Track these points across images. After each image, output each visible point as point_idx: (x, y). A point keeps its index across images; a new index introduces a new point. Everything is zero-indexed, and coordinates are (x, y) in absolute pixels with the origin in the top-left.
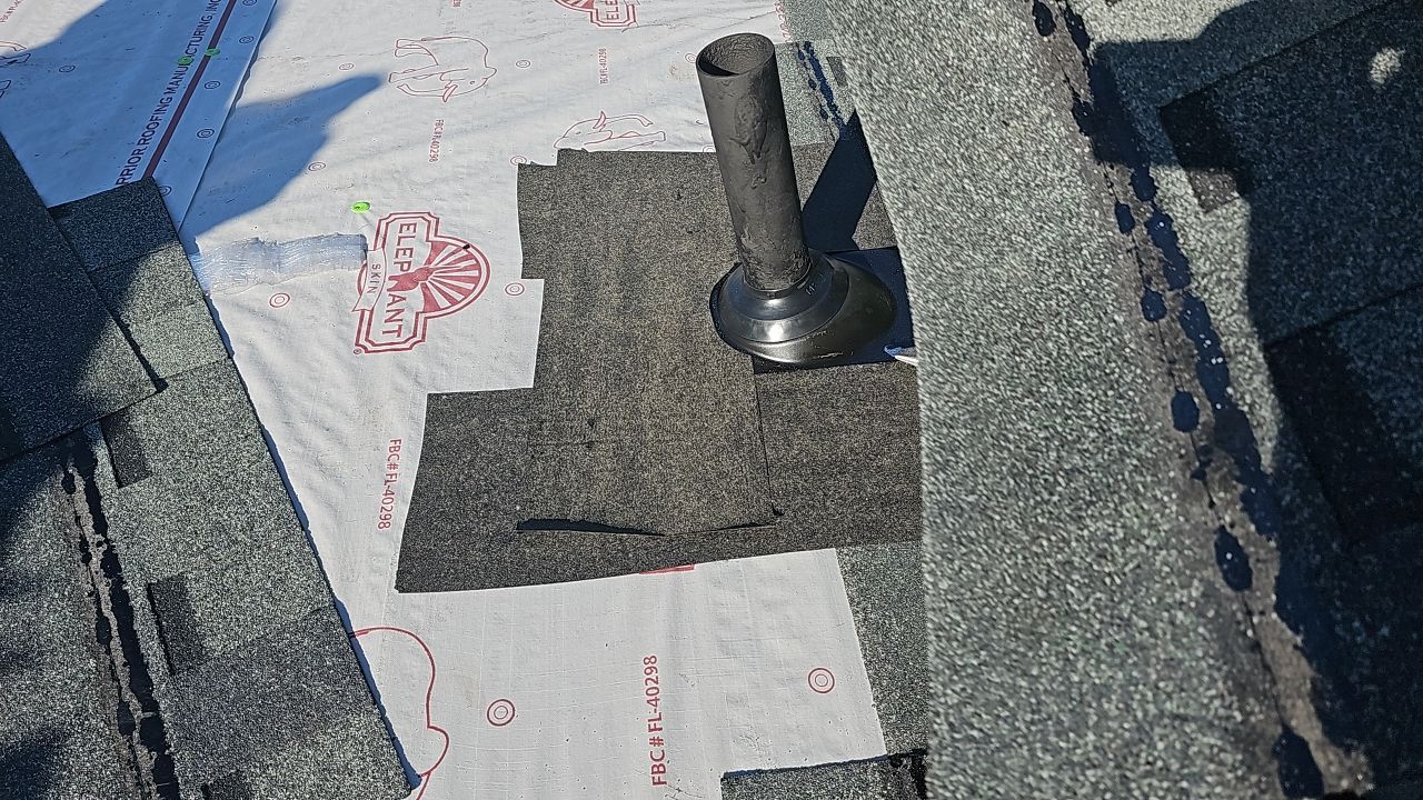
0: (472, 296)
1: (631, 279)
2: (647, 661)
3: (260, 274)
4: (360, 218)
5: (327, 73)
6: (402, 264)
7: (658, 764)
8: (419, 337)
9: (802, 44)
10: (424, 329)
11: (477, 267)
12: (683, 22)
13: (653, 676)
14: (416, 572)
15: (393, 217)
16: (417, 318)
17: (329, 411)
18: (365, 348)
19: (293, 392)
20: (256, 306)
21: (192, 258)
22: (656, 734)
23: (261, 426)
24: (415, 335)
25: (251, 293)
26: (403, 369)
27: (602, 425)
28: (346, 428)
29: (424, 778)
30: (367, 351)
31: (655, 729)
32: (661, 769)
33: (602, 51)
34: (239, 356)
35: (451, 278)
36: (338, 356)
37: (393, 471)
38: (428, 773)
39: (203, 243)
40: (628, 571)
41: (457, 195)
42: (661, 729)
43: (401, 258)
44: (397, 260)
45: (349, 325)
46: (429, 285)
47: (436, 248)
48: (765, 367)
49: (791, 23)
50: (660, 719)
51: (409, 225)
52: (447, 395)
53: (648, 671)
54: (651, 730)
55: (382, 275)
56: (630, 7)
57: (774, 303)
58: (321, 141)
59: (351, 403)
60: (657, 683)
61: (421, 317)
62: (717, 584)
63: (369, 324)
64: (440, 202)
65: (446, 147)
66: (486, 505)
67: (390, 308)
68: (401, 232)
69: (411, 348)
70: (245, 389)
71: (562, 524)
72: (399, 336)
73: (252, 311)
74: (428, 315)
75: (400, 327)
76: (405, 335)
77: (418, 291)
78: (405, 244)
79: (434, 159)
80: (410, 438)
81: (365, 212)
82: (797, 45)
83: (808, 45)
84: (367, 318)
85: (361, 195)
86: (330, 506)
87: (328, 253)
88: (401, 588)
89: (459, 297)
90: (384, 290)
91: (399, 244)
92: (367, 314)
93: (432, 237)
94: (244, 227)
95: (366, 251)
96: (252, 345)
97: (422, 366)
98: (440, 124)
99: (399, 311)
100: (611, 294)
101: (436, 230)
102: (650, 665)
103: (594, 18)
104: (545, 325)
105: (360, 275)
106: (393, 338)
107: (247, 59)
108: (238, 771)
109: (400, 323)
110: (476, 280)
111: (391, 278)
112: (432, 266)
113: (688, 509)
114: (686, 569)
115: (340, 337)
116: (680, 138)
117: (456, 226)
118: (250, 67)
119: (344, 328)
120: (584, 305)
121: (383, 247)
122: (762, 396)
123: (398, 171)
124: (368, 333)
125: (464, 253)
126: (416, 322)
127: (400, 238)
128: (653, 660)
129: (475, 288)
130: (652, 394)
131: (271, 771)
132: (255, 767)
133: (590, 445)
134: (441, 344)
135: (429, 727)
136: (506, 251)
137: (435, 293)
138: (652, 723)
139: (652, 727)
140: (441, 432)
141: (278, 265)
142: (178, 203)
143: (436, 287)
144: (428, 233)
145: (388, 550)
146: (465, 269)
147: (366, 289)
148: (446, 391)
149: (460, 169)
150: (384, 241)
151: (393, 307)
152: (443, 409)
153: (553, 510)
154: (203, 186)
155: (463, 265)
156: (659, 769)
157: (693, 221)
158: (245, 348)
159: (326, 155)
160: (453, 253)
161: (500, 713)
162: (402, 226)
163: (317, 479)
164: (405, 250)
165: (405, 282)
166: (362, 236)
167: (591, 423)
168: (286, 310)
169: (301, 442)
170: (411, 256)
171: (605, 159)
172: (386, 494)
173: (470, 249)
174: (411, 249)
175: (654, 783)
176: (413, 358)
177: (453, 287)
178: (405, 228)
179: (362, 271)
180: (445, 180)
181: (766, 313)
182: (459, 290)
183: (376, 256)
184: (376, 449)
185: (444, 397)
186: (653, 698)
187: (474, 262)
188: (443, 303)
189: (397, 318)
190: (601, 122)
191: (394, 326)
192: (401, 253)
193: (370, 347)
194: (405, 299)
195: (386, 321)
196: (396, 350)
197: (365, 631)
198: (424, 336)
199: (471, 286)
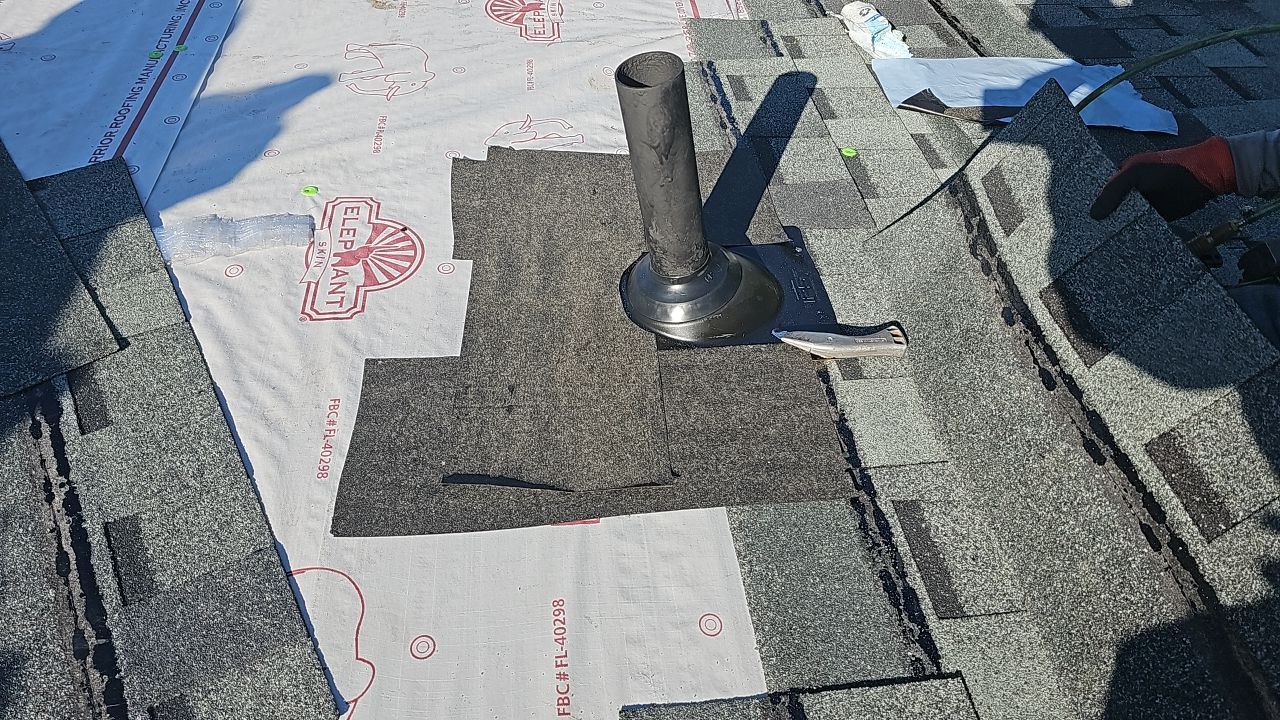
0: (407, 274)
1: (549, 263)
2: (556, 604)
3: (218, 247)
4: (309, 201)
5: (284, 71)
6: (346, 242)
7: (563, 696)
8: (359, 308)
9: (706, 63)
10: (364, 301)
11: (413, 247)
12: (601, 39)
13: (561, 617)
14: (350, 519)
15: (339, 200)
16: (358, 291)
17: (275, 372)
18: (310, 316)
19: (243, 353)
20: (213, 276)
21: (156, 231)
22: (563, 670)
23: (213, 383)
24: (355, 306)
25: (210, 264)
26: (344, 336)
27: (520, 392)
28: (291, 388)
29: (352, 705)
30: (312, 319)
31: (562, 665)
32: (566, 701)
33: (529, 62)
34: (196, 320)
35: (389, 256)
36: (285, 323)
37: (332, 427)
38: (356, 701)
39: (165, 217)
40: (541, 522)
41: (397, 184)
42: (566, 665)
43: (346, 237)
44: (341, 239)
45: (296, 295)
46: (369, 262)
47: (377, 229)
48: (667, 344)
49: (697, 45)
50: (566, 656)
51: (353, 209)
52: (382, 360)
53: (557, 613)
54: (557, 666)
55: (327, 252)
56: (556, 25)
57: (676, 288)
58: (276, 131)
59: (296, 365)
60: (564, 623)
61: (362, 290)
62: (620, 536)
63: (315, 295)
64: (382, 190)
65: (388, 140)
66: (415, 460)
67: (334, 281)
68: (346, 214)
69: (351, 317)
70: (200, 349)
71: (482, 479)
72: (341, 306)
73: (208, 280)
74: (367, 288)
75: (342, 298)
76: (347, 305)
77: (359, 267)
78: (349, 224)
79: (377, 150)
80: (348, 398)
81: (314, 195)
82: (701, 64)
83: (710, 64)
84: (311, 290)
85: (311, 180)
86: (274, 457)
87: (280, 230)
88: (335, 532)
89: (396, 273)
90: (329, 265)
91: (343, 225)
92: (313, 286)
93: (373, 220)
94: (204, 205)
95: (313, 230)
96: (207, 310)
97: (361, 335)
98: (383, 120)
99: (343, 284)
100: (531, 274)
101: (378, 213)
102: (558, 607)
103: (524, 34)
104: (472, 300)
105: (308, 252)
107: (211, 56)
108: (182, 694)
109: (343, 295)
110: (411, 259)
111: (335, 255)
112: (372, 245)
113: (596, 470)
114: (594, 522)
115: (288, 305)
116: (597, 141)
117: (395, 211)
118: (214, 63)
119: (292, 298)
120: (506, 287)
121: (329, 226)
122: (664, 369)
123: (344, 161)
124: (313, 303)
125: (401, 235)
126: (357, 294)
127: (344, 219)
128: (561, 603)
129: (410, 266)
130: (567, 366)
131: (212, 696)
132: (198, 691)
133: (510, 409)
134: (379, 314)
135: (357, 658)
136: (440, 234)
137: (375, 269)
138: (559, 660)
139: (559, 663)
140: (376, 394)
141: (234, 240)
142: (144, 181)
143: (376, 264)
144: (370, 215)
145: (325, 498)
146: (403, 249)
147: (313, 264)
148: (383, 357)
149: (401, 161)
150: (331, 220)
151: (336, 280)
152: (378, 373)
153: (475, 466)
154: (168, 167)
155: (400, 245)
156: (564, 701)
157: (607, 214)
158: (201, 312)
159: (280, 143)
160: (392, 235)
161: (423, 647)
162: (347, 209)
163: (263, 432)
164: (349, 230)
165: (348, 258)
166: (310, 216)
167: (512, 389)
168: (240, 281)
169: (249, 399)
170: (354, 236)
171: (530, 156)
172: (325, 448)
173: (407, 232)
174: (355, 230)
175: (559, 714)
176: (353, 326)
177: (391, 265)
178: (349, 210)
179: (309, 248)
180: (387, 170)
181: (669, 296)
182: (396, 267)
183: (322, 234)
184: (318, 407)
185: (380, 362)
186: (560, 637)
187: (410, 243)
188: (382, 278)
189: (339, 290)
190: (528, 123)
191: (337, 297)
192: (345, 232)
193: (315, 316)
194: (347, 273)
195: (330, 293)
196: (337, 319)
197: (301, 571)
198: (363, 307)
199: (407, 264)
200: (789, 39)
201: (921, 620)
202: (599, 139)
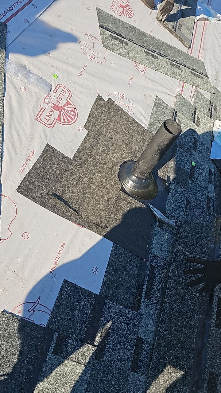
0: (69, 123)
1: (107, 146)
2: (63, 243)
3: (22, 78)
4: (53, 80)
5: (65, 27)
6: (58, 101)
7: (53, 268)
8: (52, 126)
9: (175, 111)
10: (54, 124)
11: (75, 116)
12: (154, 83)
13: (62, 248)
14: (23, 189)
15: (62, 86)
16: (54, 120)
17: (21, 131)
19: (15, 119)
20: (17, 86)
21: (7, 59)
23: (3, 123)
24: (51, 125)
25: (17, 82)
26: (45, 133)
27: (82, 179)
28: (24, 139)
29: (2, 241)
30: (38, 120)
31: (57, 260)
32: (53, 270)
33: (133, 76)
34: (6, 98)
35: (67, 115)
36: (30, 117)
37: (29, 158)
38: (3, 240)
39: (11, 56)
40: (69, 220)
41: (80, 91)
44: (57, 99)
45: (37, 109)
46: (61, 112)
47: (68, 103)
48: (123, 190)
49: (176, 103)
50: (59, 258)
51: (64, 91)
53: (62, 246)
54: (56, 260)
55: (51, 101)
57: (134, 178)
58: (54, 48)
59: (28, 132)
60: (62, 250)
61: (55, 120)
62: (86, 235)
63: (42, 113)
64: (75, 91)
65: (84, 75)
66: (47, 182)
67: (49, 112)
69: (49, 127)
70: (4, 109)
71: (61, 199)
72: (48, 122)
73: (15, 87)
74: (57, 121)
75: (49, 119)
76: (49, 123)
77: (58, 112)
78: (61, 96)
79: (79, 76)
80: (37, 153)
81: (56, 79)
82: (174, 110)
83: (176, 112)
84: (42, 110)
85: (57, 73)
86: (11, 157)
87: (41, 85)
88: (18, 190)
89: (67, 121)
90: (50, 106)
91: (59, 95)
92: (43, 110)
93: (68, 99)
94: (23, 59)
95: (51, 91)
96: (10, 97)
97: (49, 134)
98: (85, 66)
99: (51, 115)
100: (100, 146)
101: (70, 98)
102: (63, 245)
103: (136, 65)
104: (82, 144)
105: (46, 97)
106: (46, 121)
107: (47, 5)
110: (73, 119)
111: (53, 104)
112: (64, 108)
113: (89, 213)
114: (82, 228)
115: (34, 111)
116: (137, 116)
117: (75, 100)
118: (47, 9)
119: (35, 110)
120: (94, 145)
121: (55, 93)
122: (119, 197)
123: (69, 73)
124: (41, 115)
125: (73, 109)
126: (54, 121)
127: (61, 93)
129: (71, 121)
130: (97, 180)
133: (77, 183)
134: (56, 131)
135: (8, 229)
136: (83, 117)
137: (62, 116)
138: (57, 258)
139: (56, 259)
140: (45, 156)
141: (27, 78)
142: (10, 37)
143: (62, 114)
144: (68, 97)
145: (20, 178)
146: (72, 114)
147: (46, 102)
148: (52, 146)
149: (84, 85)
150: (57, 91)
152: (49, 150)
153: (60, 194)
154: (19, 37)
155: (72, 113)
157: (128, 141)
158: (9, 97)
159: (54, 53)
160: (71, 108)
161: (26, 236)
162: (63, 90)
163: (10, 148)
164: (60, 98)
165: (56, 107)
166: (52, 86)
167: (80, 178)
168: (24, 93)
169: (11, 134)
170: (61, 101)
171: (118, 109)
172: (25, 163)
173: (75, 110)
174: (62, 99)
175: (50, 272)
176: (48, 130)
177: (66, 117)
178: (63, 91)
179: (47, 96)
180: (79, 84)
181: (131, 178)
182: (67, 119)
183: (52, 94)
184: (28, 149)
185: (50, 147)
186: (60, 253)
187: (74, 114)
188: (62, 120)
189: (49, 116)
190: (122, 97)
191: (48, 118)
192: (59, 98)
193: (39, 120)
194: (54, 112)
195: (46, 115)
196: (45, 125)
197: (4, 196)
198: (53, 126)
199: (71, 120)
200: (199, 119)
202: (138, 115)
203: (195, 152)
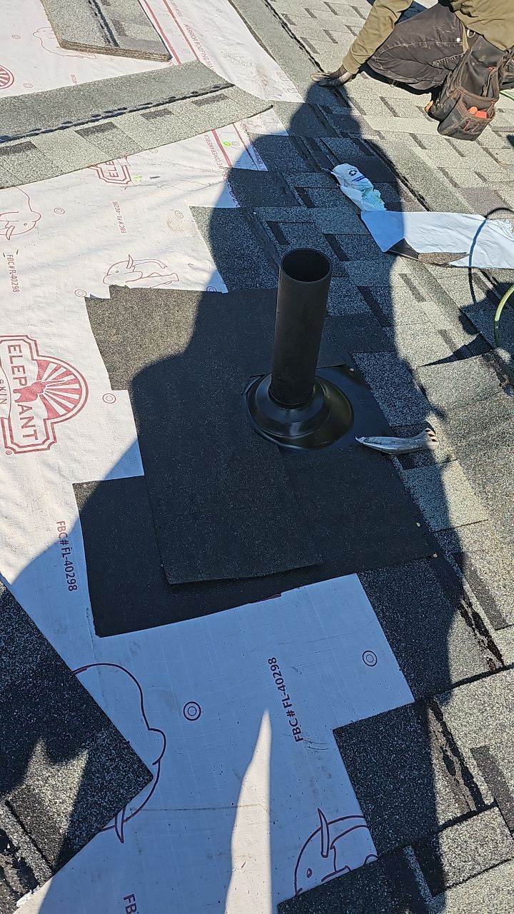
0: (79, 406)
2: (270, 662)
6: (20, 379)
7: (295, 728)
8: (51, 440)
9: (248, 210)
10: (54, 432)
13: (277, 671)
14: (107, 622)
16: (45, 423)
18: (14, 450)
22: (289, 709)
24: (48, 438)
26: (49, 466)
28: (21, 516)
29: (157, 764)
30: (16, 453)
31: (288, 706)
32: (298, 731)
33: (115, 204)
35: (60, 390)
37: (65, 546)
38: (159, 761)
41: (44, 322)
42: (291, 705)
43: (18, 374)
44: (15, 376)
46: (45, 396)
47: (42, 366)
49: (236, 192)
50: (288, 699)
51: (14, 347)
52: (86, 483)
53: (273, 668)
54: (285, 707)
55: (7, 388)
56: (124, 168)
59: (17, 495)
60: (281, 675)
61: (49, 422)
62: (298, 605)
63: (11, 430)
64: (33, 327)
65: (23, 280)
67: (23, 416)
68: (10, 352)
69: (48, 448)
72: (37, 439)
74: (53, 421)
75: (35, 431)
76: (42, 438)
77: (38, 401)
78: (17, 362)
79: (16, 289)
80: (70, 521)
82: (245, 210)
84: (7, 426)
88: (100, 633)
89: (71, 405)
90: (13, 402)
91: (12, 363)
92: (6, 422)
93: (35, 357)
97: (61, 463)
98: (11, 259)
99: (31, 419)
101: (37, 351)
102: (273, 664)
103: (101, 176)
106: (32, 440)
108: (27, 786)
109: (34, 428)
110: (79, 391)
111: (15, 391)
112: (43, 380)
114: (278, 598)
116: (188, 279)
117: (50, 347)
124: (12, 437)
125: (63, 369)
126: (46, 426)
127: (11, 357)
128: (274, 660)
129: (80, 398)
131: (51, 781)
132: (38, 780)
134: (70, 444)
135: (149, 729)
136: (94, 369)
137: (52, 403)
138: (285, 702)
139: (286, 704)
144: (31, 352)
146: (68, 383)
148: (84, 481)
151: (24, 415)
155: (66, 379)
160: (56, 370)
161: (192, 711)
162: (9, 347)
163: (12, 557)
164: (18, 367)
165: (27, 394)
170: (24, 373)
171: (144, 295)
172: (66, 564)
174: (23, 367)
175: (297, 741)
176: (51, 455)
177: (64, 398)
178: (12, 348)
180: (30, 308)
182: (68, 399)
184: (48, 530)
185: (85, 485)
186: (281, 685)
187: (72, 377)
188: (61, 411)
189: (29, 424)
190: (131, 263)
191: (30, 431)
192: (16, 369)
193: (18, 449)
194: (31, 408)
195: (22, 427)
196: (38, 450)
197: (84, 669)
198: (55, 438)
199: (76, 397)
200: (301, 190)
201: (485, 633)
202: (190, 278)
203: (348, 263)
